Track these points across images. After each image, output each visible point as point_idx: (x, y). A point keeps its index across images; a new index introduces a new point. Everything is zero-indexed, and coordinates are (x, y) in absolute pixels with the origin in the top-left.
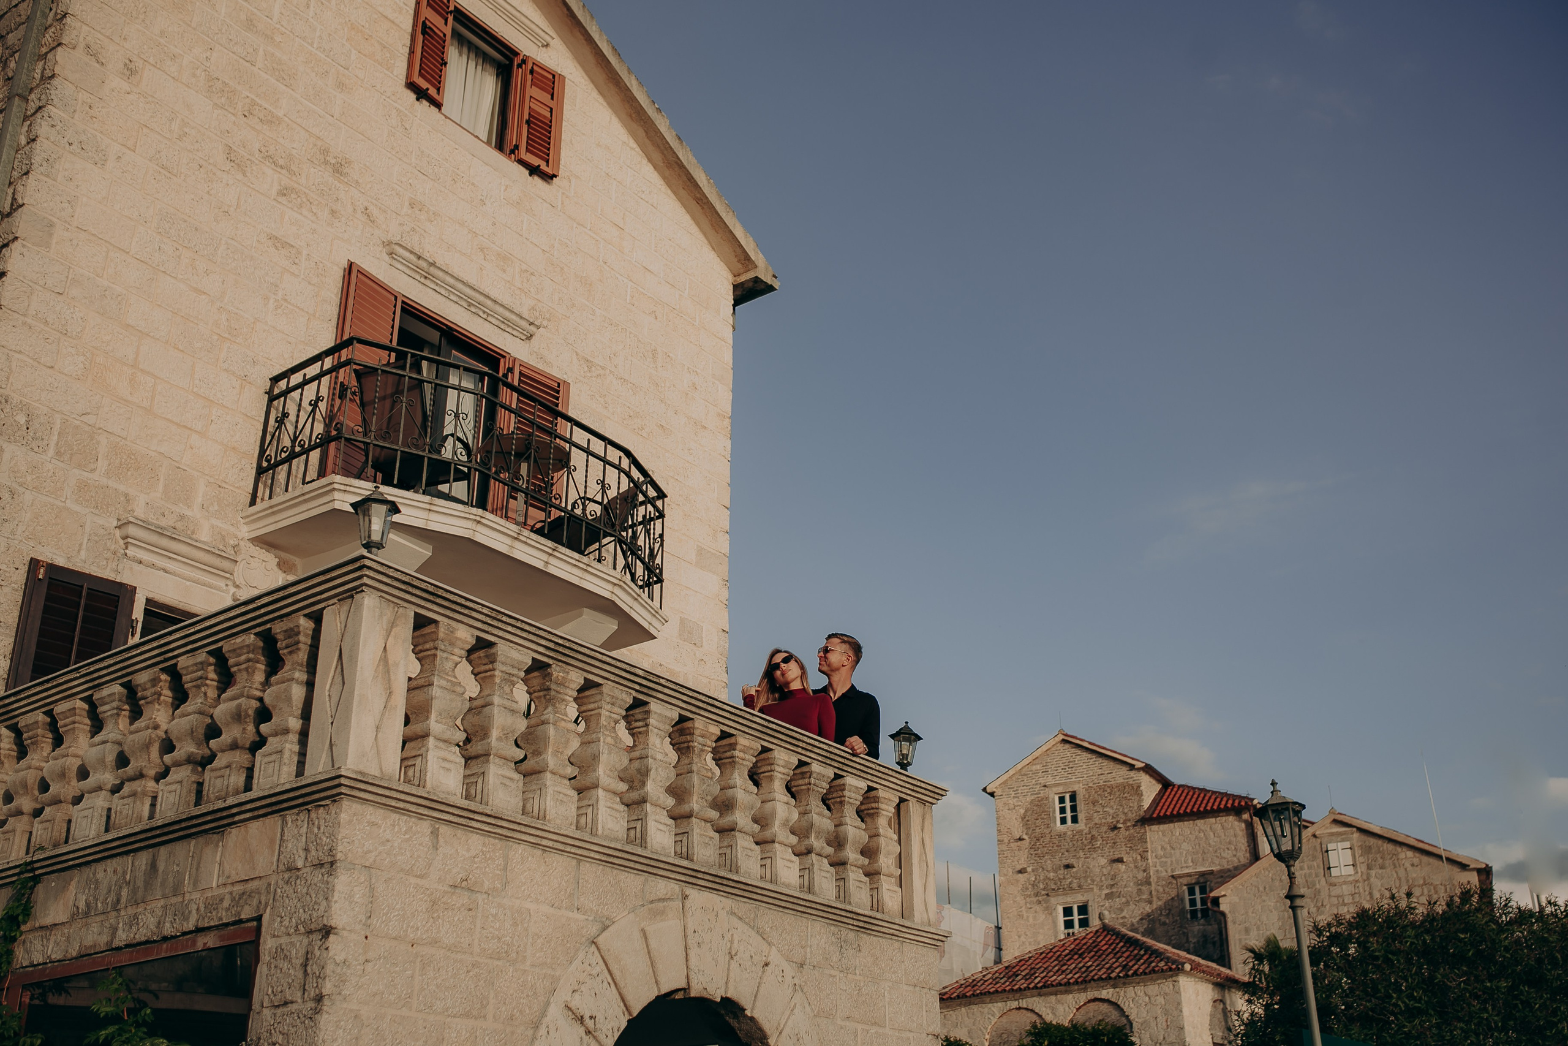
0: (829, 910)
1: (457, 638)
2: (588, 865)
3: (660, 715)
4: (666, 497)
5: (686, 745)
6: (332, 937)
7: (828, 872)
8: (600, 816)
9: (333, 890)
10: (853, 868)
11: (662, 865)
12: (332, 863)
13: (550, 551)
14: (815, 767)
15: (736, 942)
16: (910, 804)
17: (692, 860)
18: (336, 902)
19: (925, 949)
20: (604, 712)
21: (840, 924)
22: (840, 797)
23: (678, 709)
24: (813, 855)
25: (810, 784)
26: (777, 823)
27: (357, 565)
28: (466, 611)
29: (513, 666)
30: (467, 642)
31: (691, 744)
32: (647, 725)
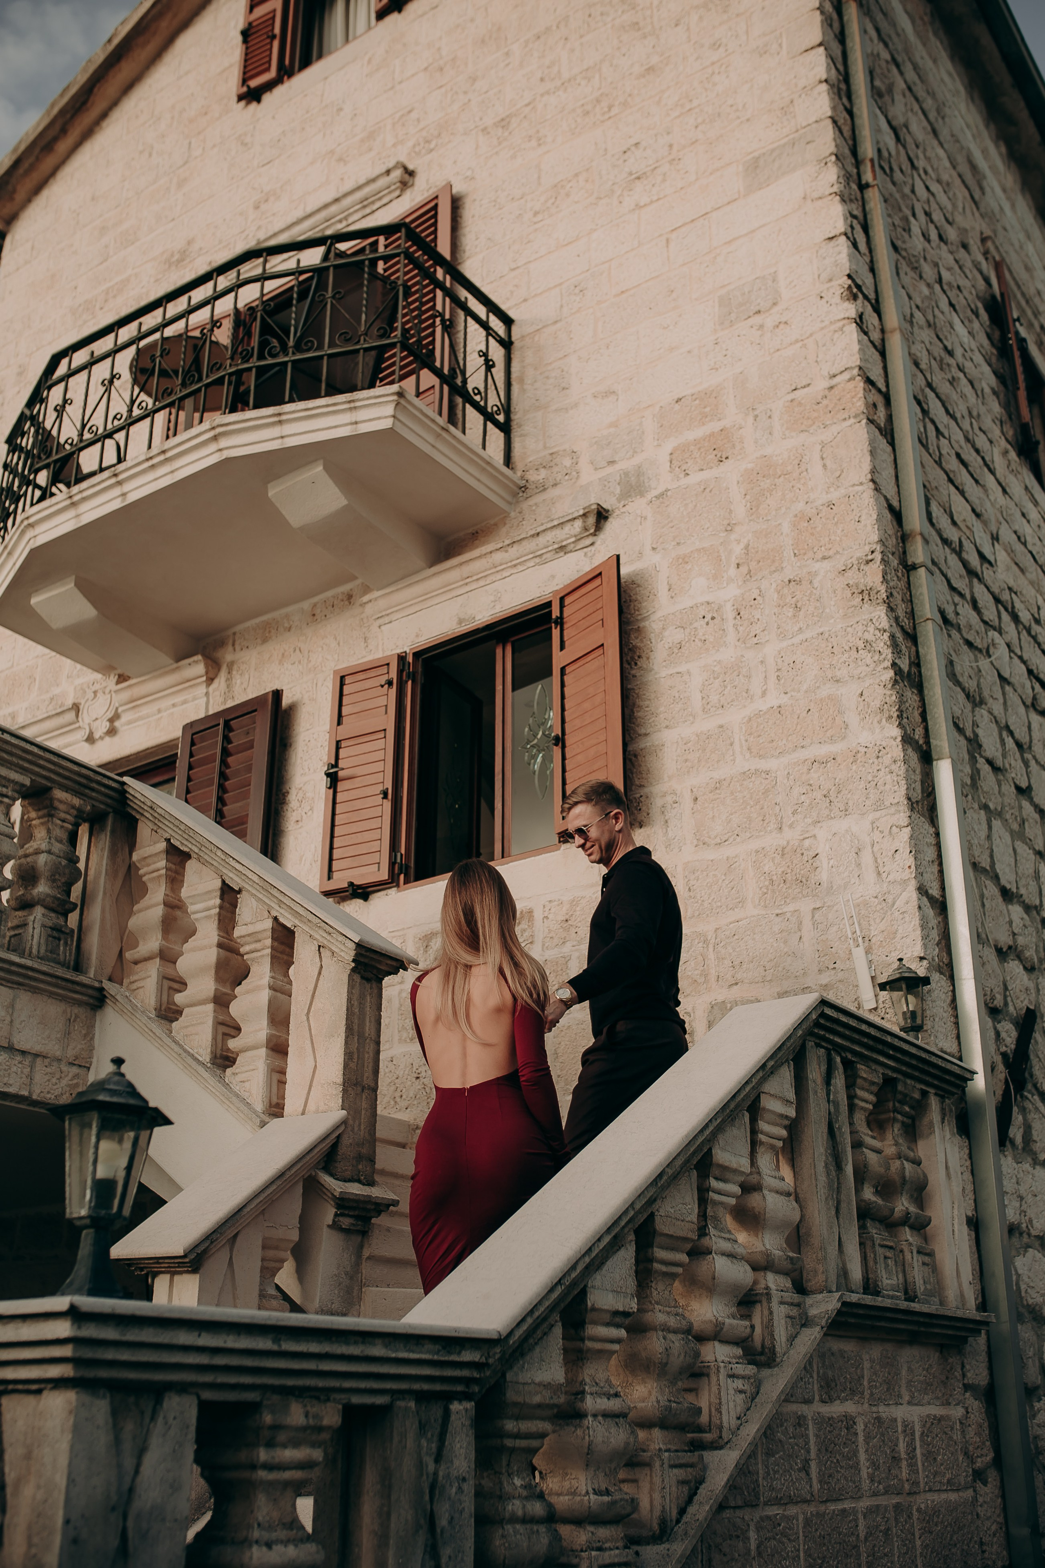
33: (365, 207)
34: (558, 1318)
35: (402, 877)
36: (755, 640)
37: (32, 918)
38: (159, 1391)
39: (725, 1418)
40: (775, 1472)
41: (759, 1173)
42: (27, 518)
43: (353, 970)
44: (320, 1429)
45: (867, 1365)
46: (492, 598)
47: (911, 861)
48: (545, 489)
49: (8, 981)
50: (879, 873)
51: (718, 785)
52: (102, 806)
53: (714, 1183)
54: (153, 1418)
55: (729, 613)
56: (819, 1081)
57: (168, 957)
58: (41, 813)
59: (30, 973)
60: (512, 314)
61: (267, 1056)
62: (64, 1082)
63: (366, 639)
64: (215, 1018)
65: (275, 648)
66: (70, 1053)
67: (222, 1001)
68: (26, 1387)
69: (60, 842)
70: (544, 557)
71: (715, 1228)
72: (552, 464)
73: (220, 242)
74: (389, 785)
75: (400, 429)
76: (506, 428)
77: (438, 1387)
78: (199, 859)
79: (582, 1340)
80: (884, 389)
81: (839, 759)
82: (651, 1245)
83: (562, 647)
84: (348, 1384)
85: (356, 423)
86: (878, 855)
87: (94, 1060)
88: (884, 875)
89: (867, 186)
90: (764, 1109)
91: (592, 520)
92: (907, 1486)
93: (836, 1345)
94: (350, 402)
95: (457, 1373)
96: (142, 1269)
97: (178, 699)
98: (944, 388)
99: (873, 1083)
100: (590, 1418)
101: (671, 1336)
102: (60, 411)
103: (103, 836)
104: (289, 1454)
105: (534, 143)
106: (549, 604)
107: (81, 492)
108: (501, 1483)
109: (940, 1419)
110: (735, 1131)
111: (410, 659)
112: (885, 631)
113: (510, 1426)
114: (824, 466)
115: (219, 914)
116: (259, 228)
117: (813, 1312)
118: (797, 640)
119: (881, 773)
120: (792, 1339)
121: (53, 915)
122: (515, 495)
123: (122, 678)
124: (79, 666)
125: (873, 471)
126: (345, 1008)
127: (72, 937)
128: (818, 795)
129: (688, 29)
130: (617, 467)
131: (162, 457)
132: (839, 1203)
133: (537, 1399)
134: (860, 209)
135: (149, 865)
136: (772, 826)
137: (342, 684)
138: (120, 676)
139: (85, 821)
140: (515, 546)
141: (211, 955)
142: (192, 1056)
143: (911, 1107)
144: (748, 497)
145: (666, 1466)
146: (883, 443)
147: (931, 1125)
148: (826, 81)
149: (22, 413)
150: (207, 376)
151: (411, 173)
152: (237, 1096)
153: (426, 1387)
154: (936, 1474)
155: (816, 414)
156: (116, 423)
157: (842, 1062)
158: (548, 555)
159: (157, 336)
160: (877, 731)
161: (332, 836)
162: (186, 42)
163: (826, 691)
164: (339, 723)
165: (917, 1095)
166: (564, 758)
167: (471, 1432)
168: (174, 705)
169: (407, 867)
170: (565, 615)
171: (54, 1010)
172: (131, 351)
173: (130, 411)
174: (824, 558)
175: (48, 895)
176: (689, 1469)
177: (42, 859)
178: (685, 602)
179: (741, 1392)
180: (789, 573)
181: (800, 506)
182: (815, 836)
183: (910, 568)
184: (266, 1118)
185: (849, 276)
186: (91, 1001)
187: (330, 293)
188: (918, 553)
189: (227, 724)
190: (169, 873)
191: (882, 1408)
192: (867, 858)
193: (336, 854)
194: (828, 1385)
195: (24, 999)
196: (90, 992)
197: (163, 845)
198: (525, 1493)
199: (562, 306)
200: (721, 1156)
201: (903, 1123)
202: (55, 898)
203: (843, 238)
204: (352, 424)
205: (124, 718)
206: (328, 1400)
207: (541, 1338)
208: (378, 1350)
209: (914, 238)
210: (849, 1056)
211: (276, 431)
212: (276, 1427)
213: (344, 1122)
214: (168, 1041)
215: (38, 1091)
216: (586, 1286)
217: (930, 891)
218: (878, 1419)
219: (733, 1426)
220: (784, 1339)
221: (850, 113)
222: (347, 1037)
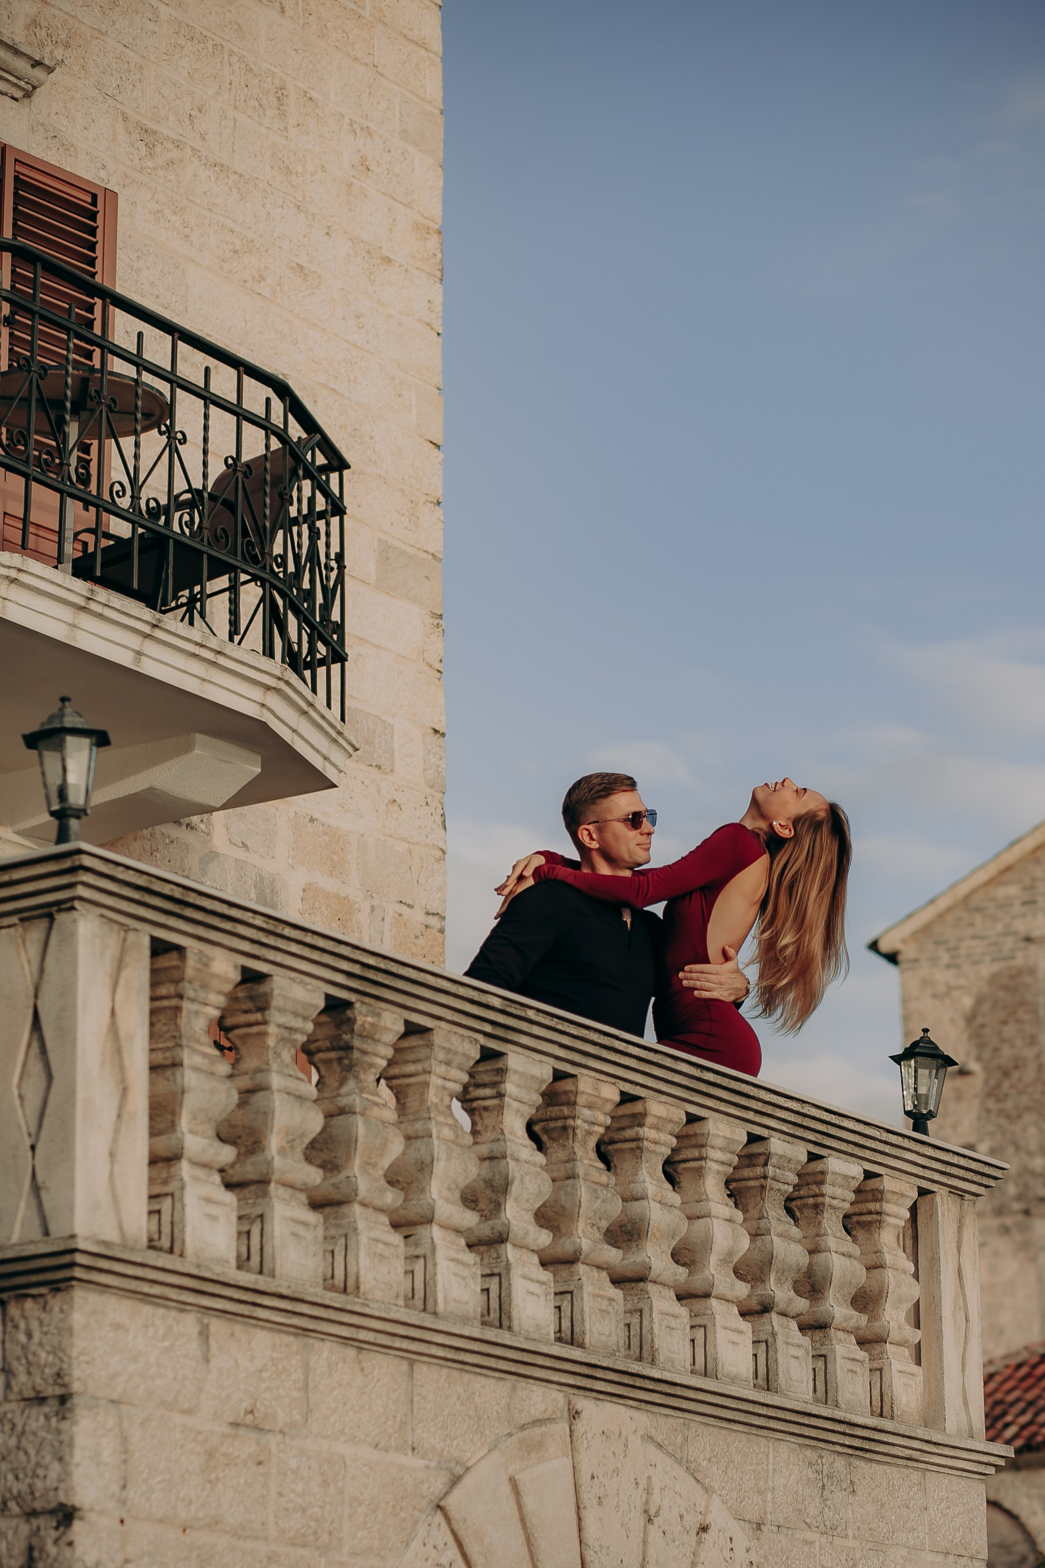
0: (806, 1420)
1: (213, 976)
2: (425, 1368)
3: (523, 1075)
4: (348, 467)
5: (559, 1123)
6: (77, 1525)
7: (799, 1346)
8: (439, 1278)
9: (71, 1445)
10: (840, 1334)
11: (540, 1361)
12: (63, 1399)
13: (147, 629)
14: (777, 1145)
15: (656, 1491)
16: (938, 1199)
17: (581, 1346)
18: (78, 1465)
19: (963, 1483)
20: (435, 1081)
21: (821, 1445)
22: (815, 1196)
23: (552, 1061)
24: (774, 1315)
25: (765, 1177)
26: (714, 1259)
27: (67, 864)
28: (228, 926)
29: (295, 1014)
30: (226, 980)
31: (570, 1122)
32: (500, 1095)
130: (251, 858)
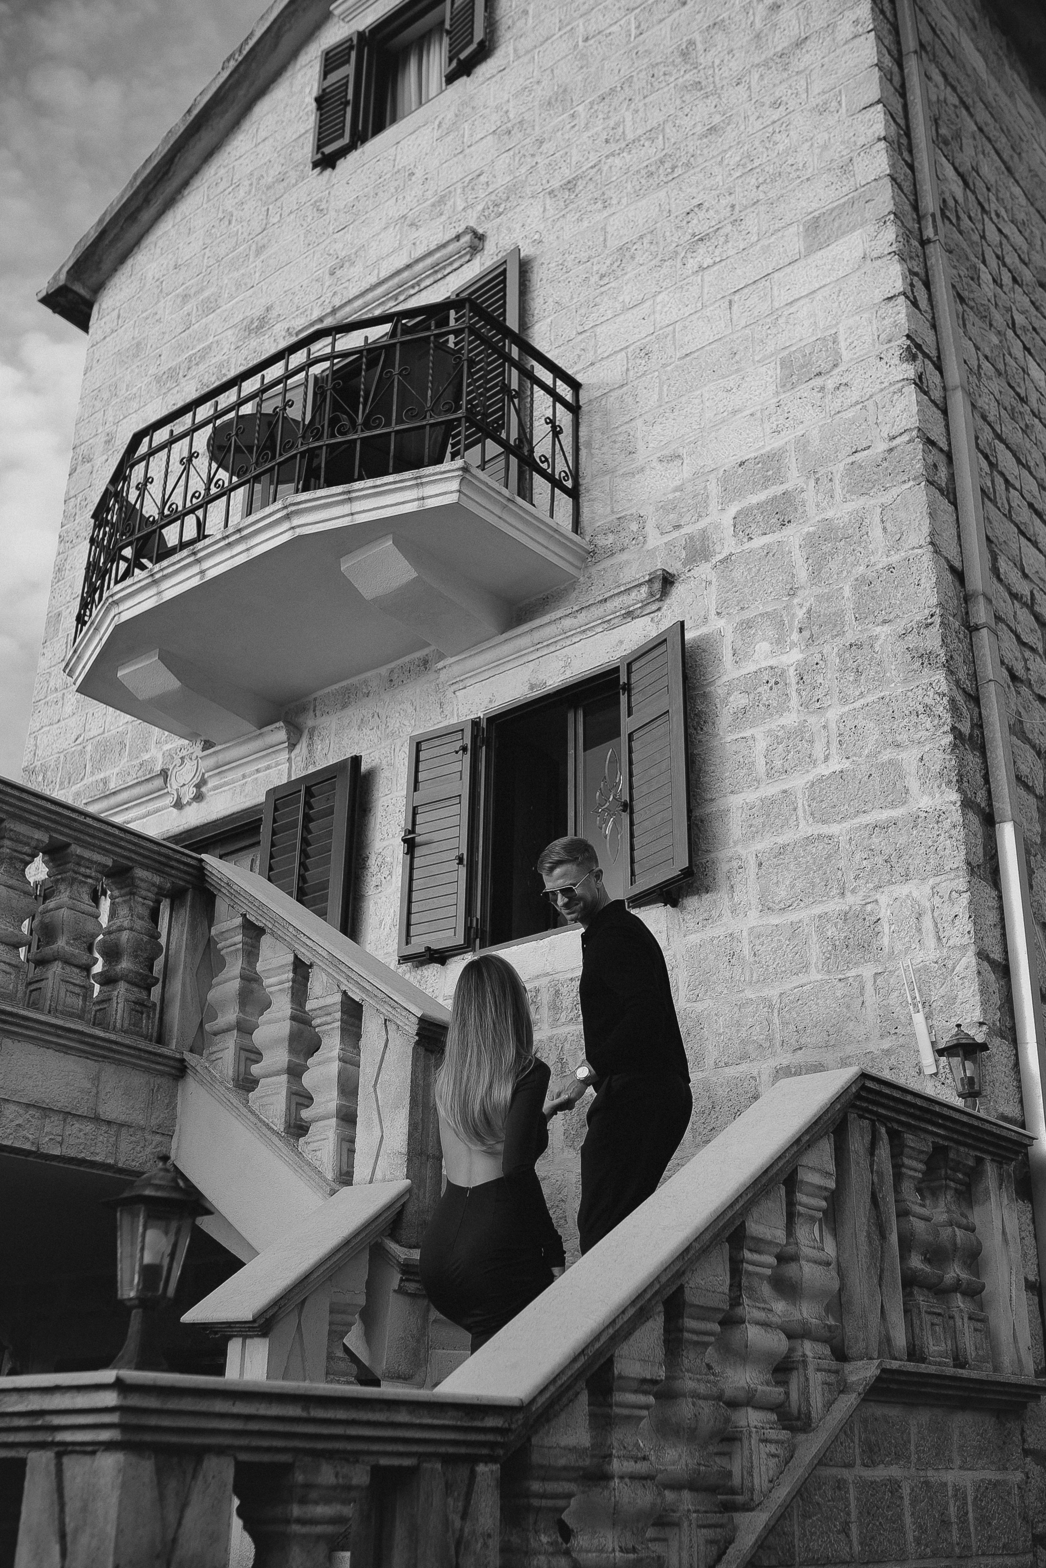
33: (436, 272)
34: (584, 1386)
35: (478, 941)
36: (818, 705)
37: (116, 993)
38: (199, 1453)
39: (756, 1481)
40: (812, 1534)
41: (797, 1244)
42: (112, 596)
43: (417, 1043)
44: (349, 1488)
45: (914, 1430)
46: (562, 663)
47: (970, 927)
48: (612, 554)
49: (94, 1054)
50: (939, 939)
51: (783, 850)
52: (181, 883)
53: (747, 1255)
54: (194, 1477)
55: (793, 679)
56: (862, 1152)
57: (245, 1029)
58: (123, 892)
59: (114, 1047)
60: (579, 378)
61: (338, 1125)
62: (148, 1150)
63: (441, 705)
64: (289, 1088)
65: (354, 713)
66: (153, 1122)
67: (295, 1072)
68: (82, 1448)
69: (142, 918)
70: (612, 622)
71: (749, 1298)
72: (620, 528)
73: (298, 308)
74: (464, 850)
75: (466, 503)
76: (574, 494)
77: (463, 1450)
78: (273, 934)
79: (610, 1406)
80: (946, 448)
81: (900, 824)
82: (680, 1316)
83: (630, 714)
84: (375, 1447)
85: (423, 498)
86: (939, 920)
87: (177, 1128)
88: (944, 940)
89: (929, 241)
90: (802, 1181)
91: (657, 585)
92: (957, 1550)
93: (879, 1411)
94: (416, 478)
95: (481, 1437)
96: (216, 1333)
97: (262, 765)
98: (1016, 437)
99: (922, 1152)
100: (617, 1481)
101: (701, 1402)
102: (142, 488)
103: (183, 911)
104: (321, 1510)
105: (599, 205)
106: (617, 670)
107: (162, 570)
108: (528, 1540)
109: (996, 1484)
110: (770, 1204)
111: (484, 724)
112: (944, 695)
113: (536, 1486)
114: (884, 529)
115: (292, 987)
116: (335, 293)
117: (853, 1378)
118: (858, 705)
119: (941, 838)
120: (828, 1405)
121: (135, 989)
122: (584, 560)
123: (208, 745)
124: (167, 733)
125: (931, 534)
126: (409, 1081)
127: (155, 1010)
128: (879, 860)
129: (749, 88)
130: (683, 531)
131: (237, 536)
132: (882, 1271)
133: (562, 1462)
134: (922, 265)
135: (226, 940)
136: (835, 891)
137: (418, 751)
138: (206, 742)
139: (166, 896)
140: (584, 613)
141: (284, 1028)
142: (267, 1125)
143: (964, 1174)
144: (810, 561)
145: (694, 1526)
146: (944, 504)
147: (987, 1191)
148: (885, 138)
149: (107, 490)
150: (281, 455)
151: (481, 238)
152: (309, 1164)
153: (451, 1450)
154: (990, 1538)
155: (876, 477)
156: (195, 501)
157: (887, 1132)
158: (616, 620)
159: (232, 414)
160: (937, 795)
161: (410, 902)
162: (263, 108)
163: (886, 755)
164: (416, 789)
165: (971, 1163)
166: (632, 824)
167: (497, 1493)
168: (258, 771)
169: (483, 932)
170: (633, 681)
171: (138, 1080)
172: (209, 429)
173: (208, 489)
174: (885, 622)
175: (130, 971)
176: (718, 1530)
177: (125, 936)
178: (750, 667)
179: (774, 1456)
180: (850, 637)
181: (861, 569)
182: (876, 901)
183: (972, 629)
184: (336, 1186)
185: (908, 337)
186: (173, 1071)
187: (397, 371)
188: (981, 614)
189: (308, 790)
190: (246, 947)
191: (930, 1473)
192: (927, 923)
193: (414, 919)
194: (871, 1450)
195: (109, 1071)
196: (172, 1063)
197: (239, 921)
198: (551, 1549)
199: (628, 370)
200: (755, 1228)
201: (956, 1190)
202: (137, 973)
203: (902, 297)
204: (418, 499)
205: (210, 785)
206: (357, 1461)
207: (567, 1405)
208: (402, 1417)
209: (984, 286)
210: (896, 1126)
211: (345, 509)
212: (308, 1486)
213: (409, 1191)
214: (244, 1111)
215: (123, 1159)
216: (612, 1356)
217: (992, 956)
218: (927, 1483)
219: (765, 1489)
220: (820, 1405)
221: (911, 167)
222: (411, 1108)
